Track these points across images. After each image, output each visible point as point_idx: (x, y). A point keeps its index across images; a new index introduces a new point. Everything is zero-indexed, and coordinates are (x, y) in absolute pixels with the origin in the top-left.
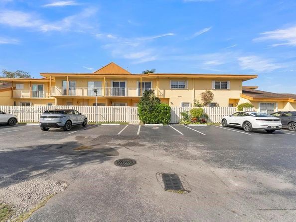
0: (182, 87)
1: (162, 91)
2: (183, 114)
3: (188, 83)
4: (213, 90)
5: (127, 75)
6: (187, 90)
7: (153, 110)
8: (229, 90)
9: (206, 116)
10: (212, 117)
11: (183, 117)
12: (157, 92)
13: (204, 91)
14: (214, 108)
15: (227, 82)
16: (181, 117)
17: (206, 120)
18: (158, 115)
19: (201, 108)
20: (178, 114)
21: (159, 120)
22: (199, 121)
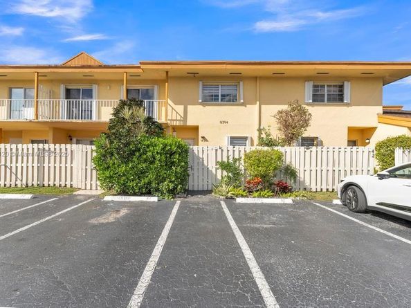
0: (230, 99)
1: (180, 109)
2: (224, 166)
3: (243, 90)
4: (308, 104)
5: (90, 67)
6: (242, 104)
7: (132, 153)
8: (348, 105)
9: (291, 172)
10: (307, 173)
11: (225, 173)
12: (166, 111)
13: (285, 107)
14: (314, 149)
15: (341, 87)
16: (220, 174)
17: (290, 183)
18: (148, 168)
19: (276, 148)
20: (212, 166)
21: (149, 183)
22: (270, 186)
